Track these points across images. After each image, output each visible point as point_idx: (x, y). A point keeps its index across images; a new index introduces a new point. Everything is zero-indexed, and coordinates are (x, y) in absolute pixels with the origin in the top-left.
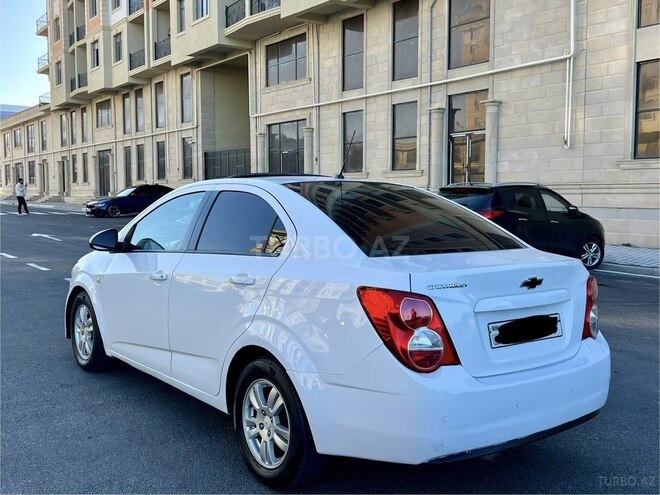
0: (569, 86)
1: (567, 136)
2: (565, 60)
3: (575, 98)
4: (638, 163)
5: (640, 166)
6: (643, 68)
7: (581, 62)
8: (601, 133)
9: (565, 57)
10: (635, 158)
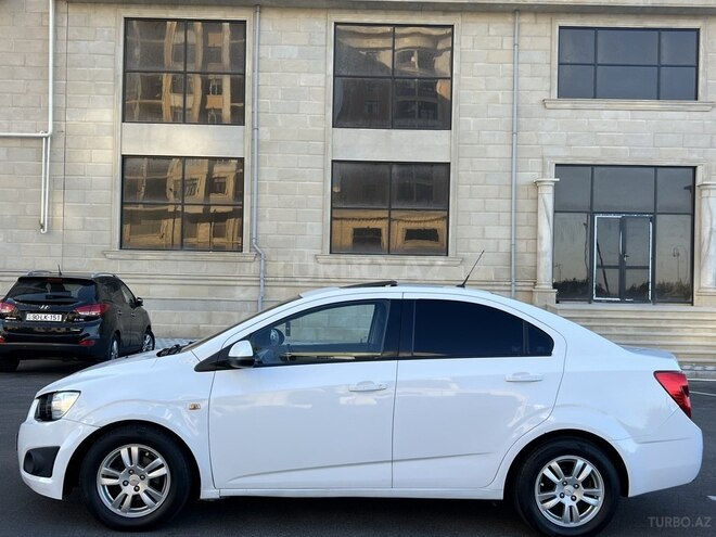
0: (45, 166)
1: (44, 218)
2: (41, 138)
3: (53, 181)
4: (126, 254)
5: (129, 257)
6: (129, 162)
7: (60, 143)
8: (84, 220)
9: (40, 134)
10: (121, 248)
